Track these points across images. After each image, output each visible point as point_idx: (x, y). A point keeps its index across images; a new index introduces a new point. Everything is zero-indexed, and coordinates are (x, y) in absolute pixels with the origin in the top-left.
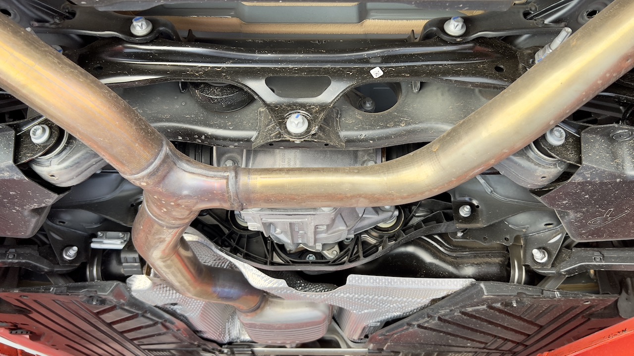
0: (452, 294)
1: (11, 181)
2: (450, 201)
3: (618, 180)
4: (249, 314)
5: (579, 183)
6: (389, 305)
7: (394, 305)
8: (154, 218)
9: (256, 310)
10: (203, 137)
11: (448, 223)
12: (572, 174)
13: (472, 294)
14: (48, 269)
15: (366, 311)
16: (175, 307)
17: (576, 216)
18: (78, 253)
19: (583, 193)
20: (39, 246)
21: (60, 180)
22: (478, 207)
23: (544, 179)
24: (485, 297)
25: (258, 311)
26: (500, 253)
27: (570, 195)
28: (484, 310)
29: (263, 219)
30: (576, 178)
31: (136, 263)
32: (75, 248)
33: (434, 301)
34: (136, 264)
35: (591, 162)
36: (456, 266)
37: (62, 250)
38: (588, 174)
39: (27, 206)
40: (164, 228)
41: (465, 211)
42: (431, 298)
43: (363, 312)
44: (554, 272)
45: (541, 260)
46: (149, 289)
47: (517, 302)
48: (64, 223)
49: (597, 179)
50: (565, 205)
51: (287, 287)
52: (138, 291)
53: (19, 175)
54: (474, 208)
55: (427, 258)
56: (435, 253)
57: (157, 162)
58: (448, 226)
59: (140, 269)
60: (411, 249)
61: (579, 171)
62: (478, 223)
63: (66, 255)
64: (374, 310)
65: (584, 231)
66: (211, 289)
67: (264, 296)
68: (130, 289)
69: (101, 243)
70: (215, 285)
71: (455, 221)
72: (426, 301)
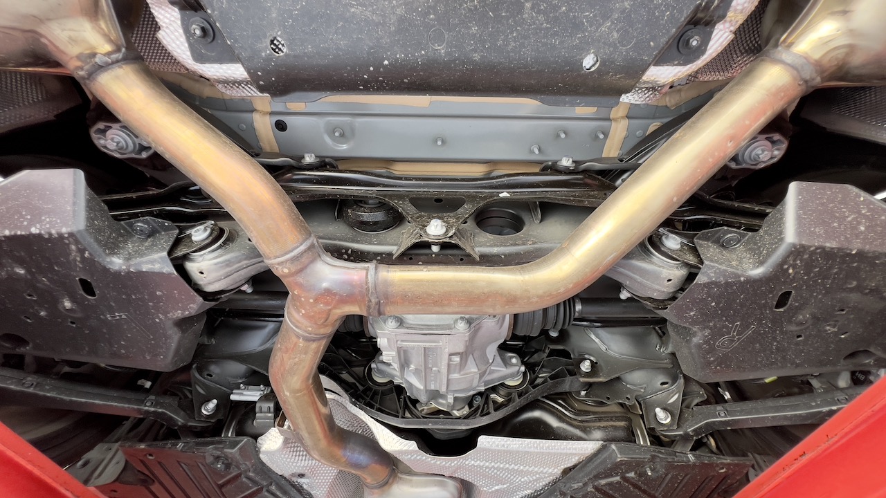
0: (583, 461)
1: (160, 274)
2: (571, 358)
3: (742, 279)
4: (376, 491)
5: (704, 284)
6: (520, 478)
7: (525, 478)
8: (292, 326)
9: (383, 486)
10: (350, 252)
11: (572, 377)
12: (696, 274)
13: (605, 458)
14: (182, 421)
15: (496, 488)
16: (301, 481)
17: (703, 335)
18: (217, 405)
19: (710, 299)
20: (180, 399)
21: (208, 278)
22: (596, 363)
23: (670, 282)
24: (619, 460)
25: (386, 487)
26: (623, 416)
27: (696, 302)
28: (618, 483)
29: (399, 342)
30: (701, 279)
31: (270, 413)
32: (215, 401)
33: (567, 471)
34: (270, 415)
35: (712, 261)
36: (584, 430)
37: (202, 404)
38: (712, 273)
39: (171, 314)
40: (301, 340)
41: (585, 366)
42: (563, 467)
43: (493, 489)
44: (681, 433)
45: (666, 420)
46: (278, 450)
47: (652, 470)
48: (211, 376)
49: (722, 279)
50: (691, 317)
51: (416, 451)
52: (267, 453)
53: (169, 269)
54: (593, 364)
55: (553, 422)
56: (561, 417)
57: (302, 248)
58: (572, 382)
59: (273, 421)
60: (537, 414)
61: (702, 271)
62: (599, 377)
63: (205, 409)
64: (505, 486)
65: (712, 359)
66: (339, 452)
67: (394, 469)
68: (259, 449)
69: (242, 394)
70: (345, 448)
71: (578, 376)
72: (557, 471)
